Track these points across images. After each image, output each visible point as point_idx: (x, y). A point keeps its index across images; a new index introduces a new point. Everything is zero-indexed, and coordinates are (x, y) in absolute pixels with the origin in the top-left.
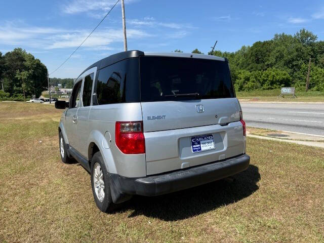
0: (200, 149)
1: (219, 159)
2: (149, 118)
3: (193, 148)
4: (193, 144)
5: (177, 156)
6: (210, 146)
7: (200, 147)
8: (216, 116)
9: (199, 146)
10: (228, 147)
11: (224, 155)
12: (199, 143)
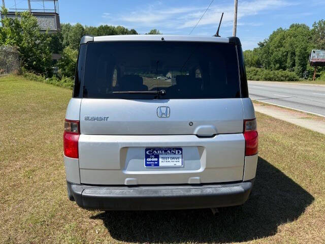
0: (158, 165)
1: (189, 183)
2: (87, 119)
3: (146, 161)
4: (147, 156)
5: (120, 168)
6: (175, 163)
7: (158, 161)
8: (191, 124)
9: (156, 159)
10: (206, 169)
11: (198, 178)
12: (157, 156)
